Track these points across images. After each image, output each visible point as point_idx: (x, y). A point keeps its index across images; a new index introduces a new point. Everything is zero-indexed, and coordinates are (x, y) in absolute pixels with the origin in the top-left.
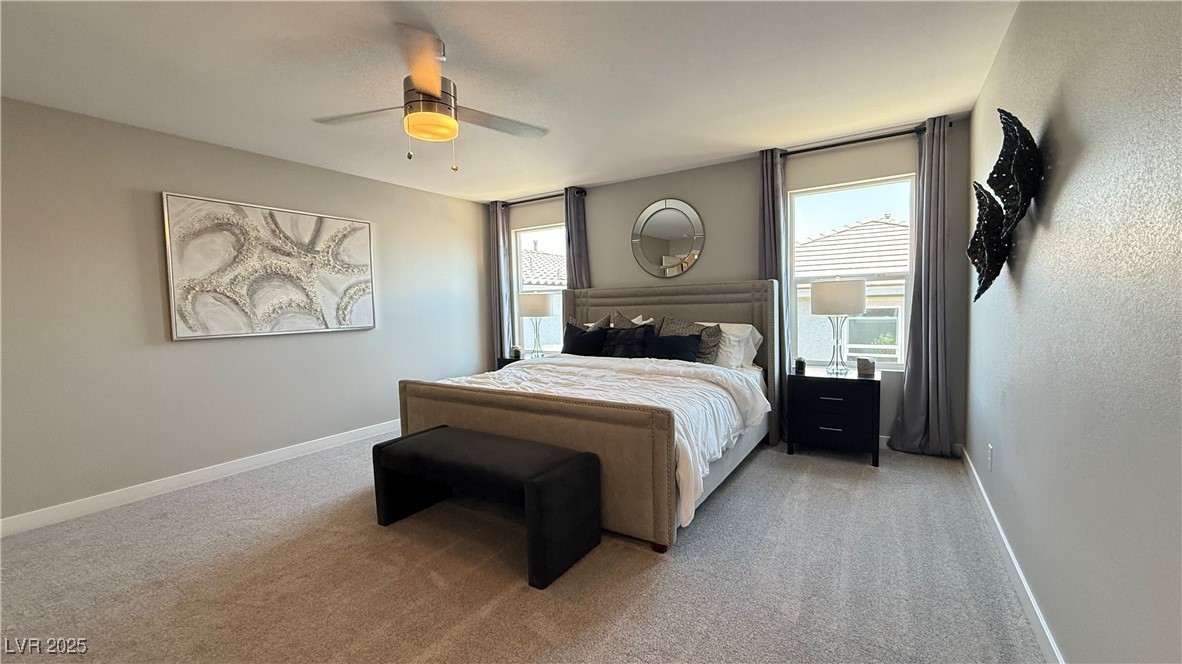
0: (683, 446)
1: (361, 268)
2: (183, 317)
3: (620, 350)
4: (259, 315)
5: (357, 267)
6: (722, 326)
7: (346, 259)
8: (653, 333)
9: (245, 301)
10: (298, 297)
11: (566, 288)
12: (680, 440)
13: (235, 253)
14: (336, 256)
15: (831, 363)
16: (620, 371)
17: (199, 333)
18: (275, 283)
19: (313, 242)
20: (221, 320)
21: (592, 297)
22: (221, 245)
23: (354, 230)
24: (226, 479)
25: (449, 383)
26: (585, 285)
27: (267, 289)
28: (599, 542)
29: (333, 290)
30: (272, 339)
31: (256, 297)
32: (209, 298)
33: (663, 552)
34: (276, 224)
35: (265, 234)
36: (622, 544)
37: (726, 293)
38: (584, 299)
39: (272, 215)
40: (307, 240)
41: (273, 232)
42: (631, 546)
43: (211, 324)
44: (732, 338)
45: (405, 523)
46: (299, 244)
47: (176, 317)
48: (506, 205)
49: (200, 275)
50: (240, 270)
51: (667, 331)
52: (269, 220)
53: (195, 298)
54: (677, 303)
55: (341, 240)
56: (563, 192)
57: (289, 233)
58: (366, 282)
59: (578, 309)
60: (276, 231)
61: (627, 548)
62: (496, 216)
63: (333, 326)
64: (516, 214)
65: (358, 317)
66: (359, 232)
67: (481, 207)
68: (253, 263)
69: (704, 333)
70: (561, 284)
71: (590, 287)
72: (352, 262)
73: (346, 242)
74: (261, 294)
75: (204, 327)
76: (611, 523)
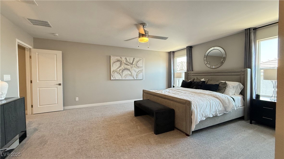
0: (194, 111)
1: (141, 67)
2: (112, 76)
3: (194, 87)
4: (123, 76)
5: (140, 67)
6: (227, 82)
7: (138, 66)
8: (205, 83)
9: (121, 73)
10: (129, 73)
11: (186, 71)
12: (193, 109)
13: (120, 65)
14: (136, 65)
15: (272, 96)
16: (191, 92)
17: (114, 79)
18: (126, 70)
19: (132, 63)
20: (117, 76)
21: (192, 74)
22: (118, 64)
23: (140, 60)
24: (117, 104)
25: (151, 91)
26: (191, 71)
27: (125, 71)
28: (174, 130)
29: (136, 72)
30: (125, 80)
31: (123, 73)
32: (116, 73)
33: (188, 136)
34: (127, 60)
35: (125, 62)
36: (179, 131)
37: (231, 73)
38: (190, 74)
39: (126, 58)
40: (131, 62)
41: (126, 61)
42: (181, 132)
43: (116, 77)
44: (230, 86)
45: (139, 117)
46: (130, 63)
47: (111, 76)
48: (174, 52)
49: (115, 69)
50: (120, 68)
51: (209, 83)
52: (126, 59)
53: (114, 73)
54: (216, 75)
55: (137, 62)
56: (186, 48)
57: (129, 61)
58: (142, 70)
59: (189, 77)
60: (127, 61)
61: (179, 133)
62: (171, 55)
63: (135, 78)
64: (176, 54)
65: (140, 77)
66: (141, 60)
67: (168, 53)
68: (123, 67)
69: (221, 84)
70: (185, 70)
71: (192, 71)
72: (139, 66)
73: (138, 62)
74: (123, 72)
75: (115, 78)
76: (177, 126)
